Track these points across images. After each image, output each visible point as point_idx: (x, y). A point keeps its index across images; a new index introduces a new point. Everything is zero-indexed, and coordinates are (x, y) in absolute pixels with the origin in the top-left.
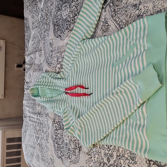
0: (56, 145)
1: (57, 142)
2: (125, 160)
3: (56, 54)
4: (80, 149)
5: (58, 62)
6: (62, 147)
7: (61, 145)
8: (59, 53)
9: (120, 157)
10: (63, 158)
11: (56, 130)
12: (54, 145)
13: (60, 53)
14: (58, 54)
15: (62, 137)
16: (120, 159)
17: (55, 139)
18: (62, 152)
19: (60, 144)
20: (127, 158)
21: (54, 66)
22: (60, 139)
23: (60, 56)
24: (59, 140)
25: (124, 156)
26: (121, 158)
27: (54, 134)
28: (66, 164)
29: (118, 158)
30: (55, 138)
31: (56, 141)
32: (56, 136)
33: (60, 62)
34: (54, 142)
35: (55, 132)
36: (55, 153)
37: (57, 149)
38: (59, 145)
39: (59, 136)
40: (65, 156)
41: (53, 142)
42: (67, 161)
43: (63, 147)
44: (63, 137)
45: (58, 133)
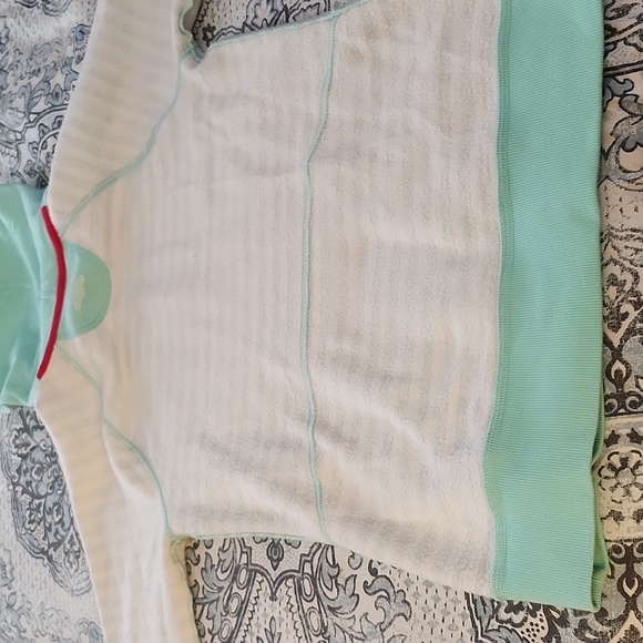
0: (26, 498)
1: (29, 483)
3: (25, 82)
5: (32, 117)
6: (49, 505)
7: (45, 496)
8: (36, 73)
10: (55, 556)
11: (26, 429)
12: (15, 500)
13: (42, 75)
14: (35, 81)
15: (53, 459)
17: (18, 471)
18: (49, 529)
19: (42, 494)
21: (12, 137)
22: (40, 471)
23: (42, 86)
24: (35, 477)
27: (14, 450)
28: (72, 583)
30: (20, 467)
31: (23, 480)
32: (24, 457)
33: (38, 114)
34: (15, 485)
35: (18, 442)
36: (19, 536)
37: (30, 515)
38: (39, 497)
39: (38, 455)
40: (68, 546)
41: (11, 487)
42: (75, 567)
43: (55, 504)
44: (56, 462)
45: (33, 444)
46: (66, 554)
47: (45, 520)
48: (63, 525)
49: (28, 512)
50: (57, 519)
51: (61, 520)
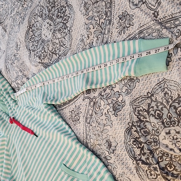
2: (106, 103)
4: (59, 57)
9: (102, 97)
10: (32, 53)
16: (101, 99)
20: (109, 104)
22: (37, 29)
25: (107, 100)
26: (103, 99)
29: (100, 97)
40: (36, 53)
46: (34, 55)
47: (33, 43)
48: (37, 47)
49: (30, 37)
50: (36, 45)
51: (37, 46)
